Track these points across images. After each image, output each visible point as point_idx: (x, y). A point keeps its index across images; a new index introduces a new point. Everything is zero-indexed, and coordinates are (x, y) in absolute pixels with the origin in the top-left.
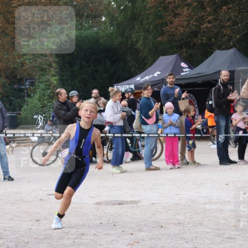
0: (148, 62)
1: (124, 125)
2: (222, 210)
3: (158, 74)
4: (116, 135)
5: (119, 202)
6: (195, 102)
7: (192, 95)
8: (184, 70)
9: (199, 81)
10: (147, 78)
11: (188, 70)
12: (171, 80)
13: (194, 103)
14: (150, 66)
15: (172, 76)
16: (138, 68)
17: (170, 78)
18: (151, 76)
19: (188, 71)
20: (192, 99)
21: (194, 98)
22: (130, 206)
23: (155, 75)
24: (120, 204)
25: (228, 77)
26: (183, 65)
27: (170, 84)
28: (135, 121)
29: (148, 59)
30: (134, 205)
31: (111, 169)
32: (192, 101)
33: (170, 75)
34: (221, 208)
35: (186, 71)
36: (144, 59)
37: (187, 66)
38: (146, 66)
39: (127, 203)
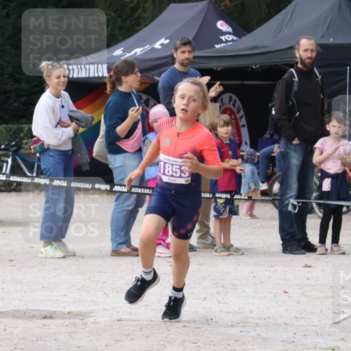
0: (144, 15)
1: (72, 150)
2: (266, 339)
3: (162, 45)
4: (56, 183)
5: (45, 314)
6: (242, 113)
7: (234, 97)
8: (223, 38)
9: (255, 64)
10: (138, 51)
11: (231, 37)
12: (186, 55)
13: (239, 116)
14: (146, 26)
15: (188, 48)
16: (121, 28)
17: (184, 52)
18: (148, 47)
19: (233, 40)
20: (234, 105)
21: (238, 103)
22: (67, 321)
23: (157, 46)
24: (45, 317)
25: (314, 54)
26: (221, 25)
27: (182, 64)
28: (99, 140)
29: (144, 10)
30: (77, 320)
31: (42, 249)
32: (235, 110)
33: (185, 44)
34: (264, 336)
35: (227, 41)
36: (134, 9)
37: (230, 30)
38: (138, 25)
39: (62, 315)
